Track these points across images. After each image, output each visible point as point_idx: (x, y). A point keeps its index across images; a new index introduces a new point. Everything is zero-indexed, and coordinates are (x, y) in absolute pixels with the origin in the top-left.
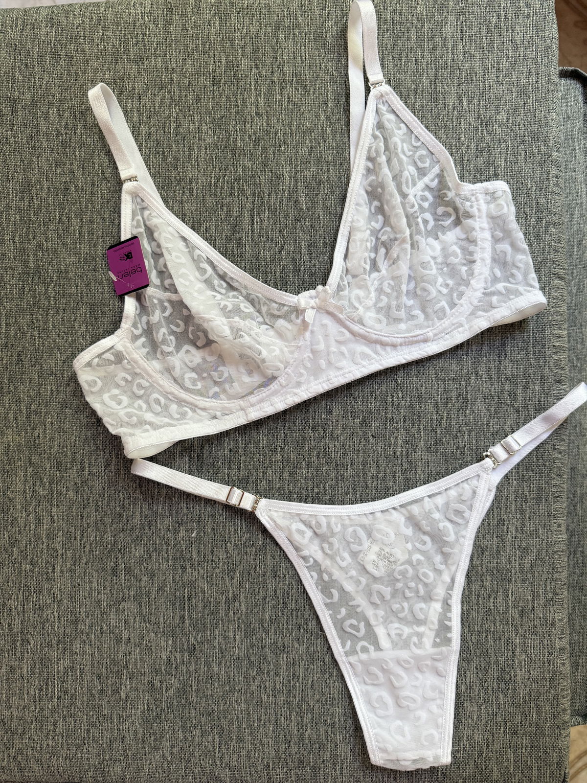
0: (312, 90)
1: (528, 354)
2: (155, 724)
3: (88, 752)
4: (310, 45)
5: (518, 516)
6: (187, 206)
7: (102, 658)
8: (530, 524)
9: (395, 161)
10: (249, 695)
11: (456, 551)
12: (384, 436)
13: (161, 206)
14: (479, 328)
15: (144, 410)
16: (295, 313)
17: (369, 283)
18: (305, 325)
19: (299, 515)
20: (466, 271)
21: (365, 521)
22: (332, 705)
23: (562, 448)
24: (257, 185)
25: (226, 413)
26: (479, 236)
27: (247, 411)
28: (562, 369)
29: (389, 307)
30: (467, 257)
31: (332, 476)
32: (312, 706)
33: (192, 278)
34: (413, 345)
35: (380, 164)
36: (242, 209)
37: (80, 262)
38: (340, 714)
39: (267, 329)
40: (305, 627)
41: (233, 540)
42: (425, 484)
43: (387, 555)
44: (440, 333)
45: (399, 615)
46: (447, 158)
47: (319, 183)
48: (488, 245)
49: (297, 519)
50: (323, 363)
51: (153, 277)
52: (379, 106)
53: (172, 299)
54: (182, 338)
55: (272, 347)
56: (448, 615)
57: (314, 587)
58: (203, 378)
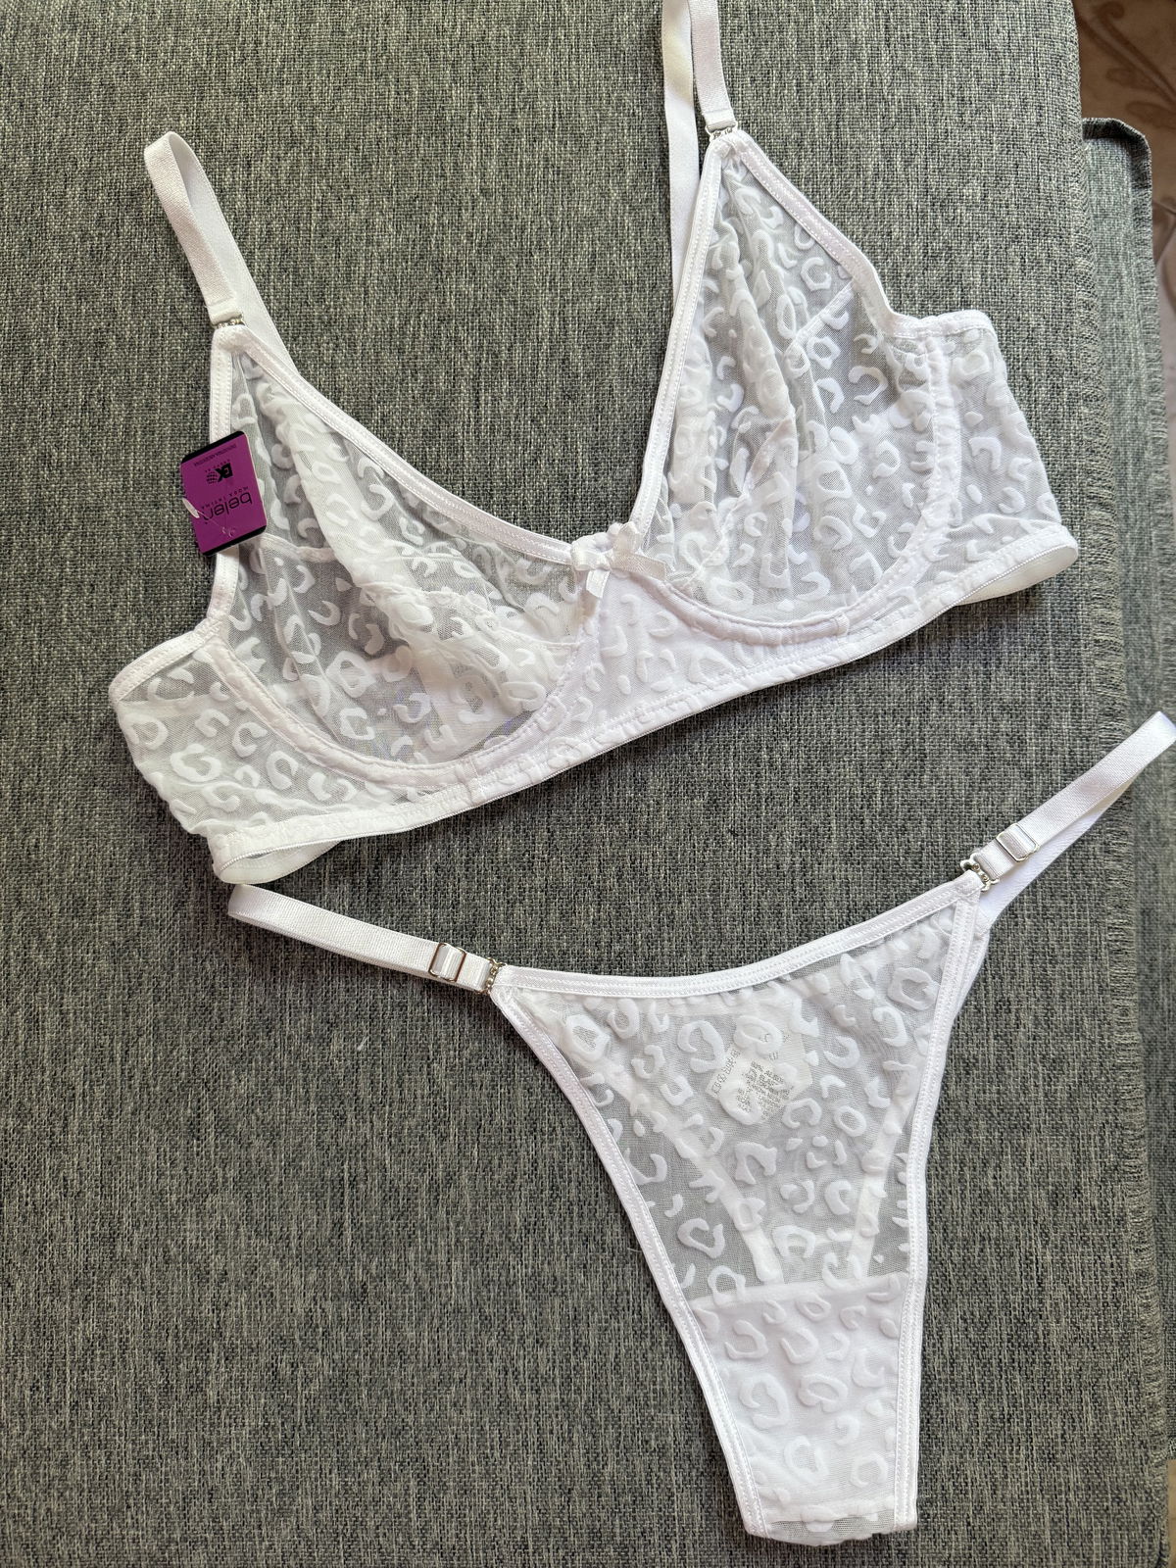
0: (593, 144)
1: (1044, 658)
2: (281, 1459)
3: (136, 1525)
4: (587, 59)
5: (1039, 993)
6: (343, 374)
7: (168, 1315)
8: (1064, 1009)
9: (761, 276)
10: (481, 1389)
11: (911, 1066)
12: (754, 832)
13: (291, 373)
14: (943, 604)
15: (255, 784)
16: (566, 579)
17: (716, 518)
18: (587, 602)
19: (581, 998)
20: (912, 491)
21: (721, 1008)
22: (659, 1407)
23: (1124, 850)
24: (486, 330)
25: (429, 787)
26: (935, 421)
27: (471, 784)
28: (1116, 688)
29: (757, 564)
30: (914, 463)
31: (649, 917)
32: (616, 1411)
33: (354, 513)
34: (810, 644)
35: (731, 281)
36: (455, 376)
37: (125, 488)
38: (677, 1426)
39: (509, 615)
40: (598, 1238)
41: (444, 1056)
42: (841, 927)
43: (767, 1078)
44: (864, 617)
45: (796, 1207)
46: (866, 271)
47: (611, 324)
48: (954, 439)
49: (578, 1007)
50: (625, 680)
51: (274, 512)
52: (727, 172)
53: (313, 560)
54: (334, 638)
55: (520, 650)
56: (900, 1203)
57: (616, 1150)
58: (380, 719)
